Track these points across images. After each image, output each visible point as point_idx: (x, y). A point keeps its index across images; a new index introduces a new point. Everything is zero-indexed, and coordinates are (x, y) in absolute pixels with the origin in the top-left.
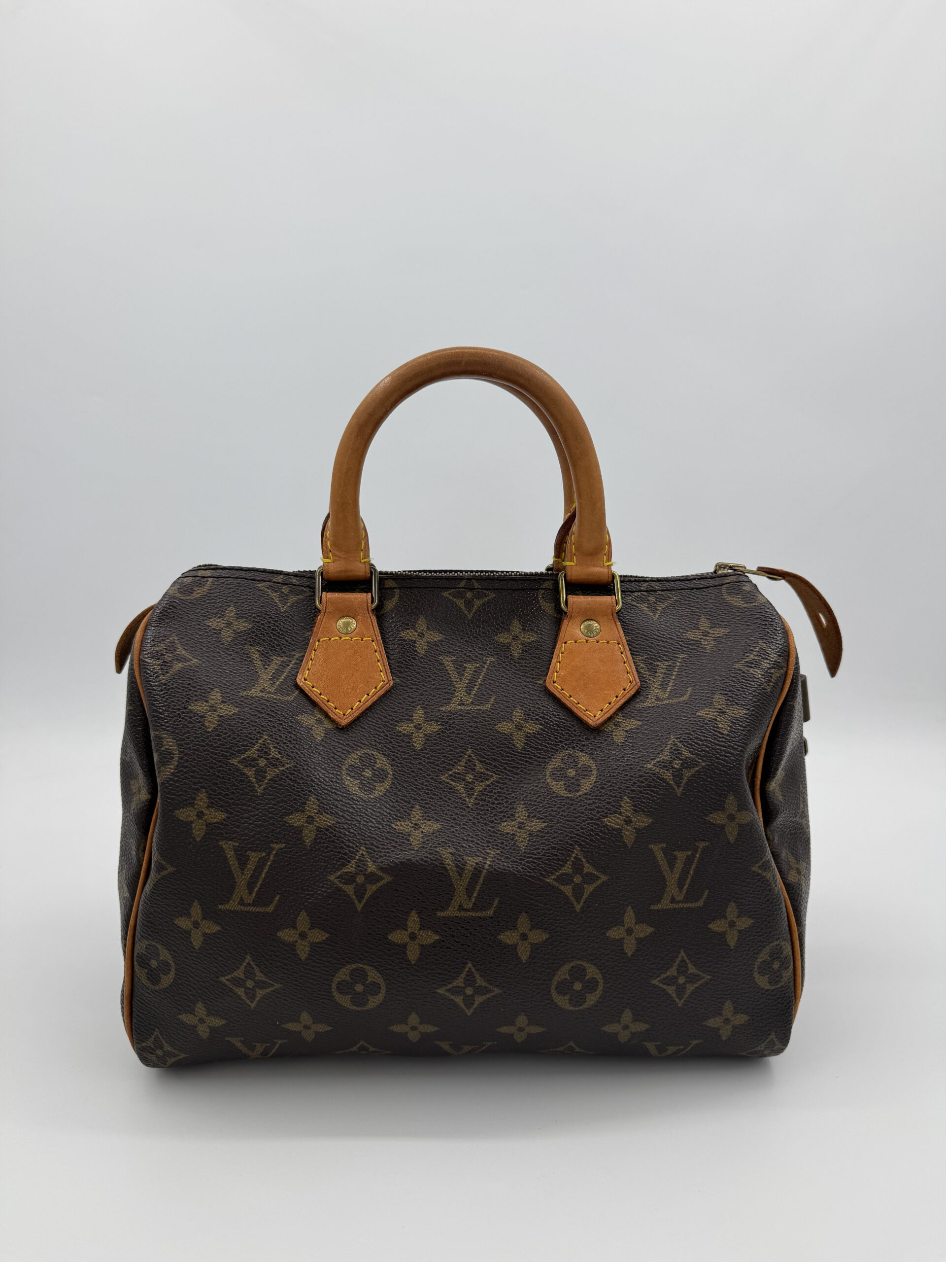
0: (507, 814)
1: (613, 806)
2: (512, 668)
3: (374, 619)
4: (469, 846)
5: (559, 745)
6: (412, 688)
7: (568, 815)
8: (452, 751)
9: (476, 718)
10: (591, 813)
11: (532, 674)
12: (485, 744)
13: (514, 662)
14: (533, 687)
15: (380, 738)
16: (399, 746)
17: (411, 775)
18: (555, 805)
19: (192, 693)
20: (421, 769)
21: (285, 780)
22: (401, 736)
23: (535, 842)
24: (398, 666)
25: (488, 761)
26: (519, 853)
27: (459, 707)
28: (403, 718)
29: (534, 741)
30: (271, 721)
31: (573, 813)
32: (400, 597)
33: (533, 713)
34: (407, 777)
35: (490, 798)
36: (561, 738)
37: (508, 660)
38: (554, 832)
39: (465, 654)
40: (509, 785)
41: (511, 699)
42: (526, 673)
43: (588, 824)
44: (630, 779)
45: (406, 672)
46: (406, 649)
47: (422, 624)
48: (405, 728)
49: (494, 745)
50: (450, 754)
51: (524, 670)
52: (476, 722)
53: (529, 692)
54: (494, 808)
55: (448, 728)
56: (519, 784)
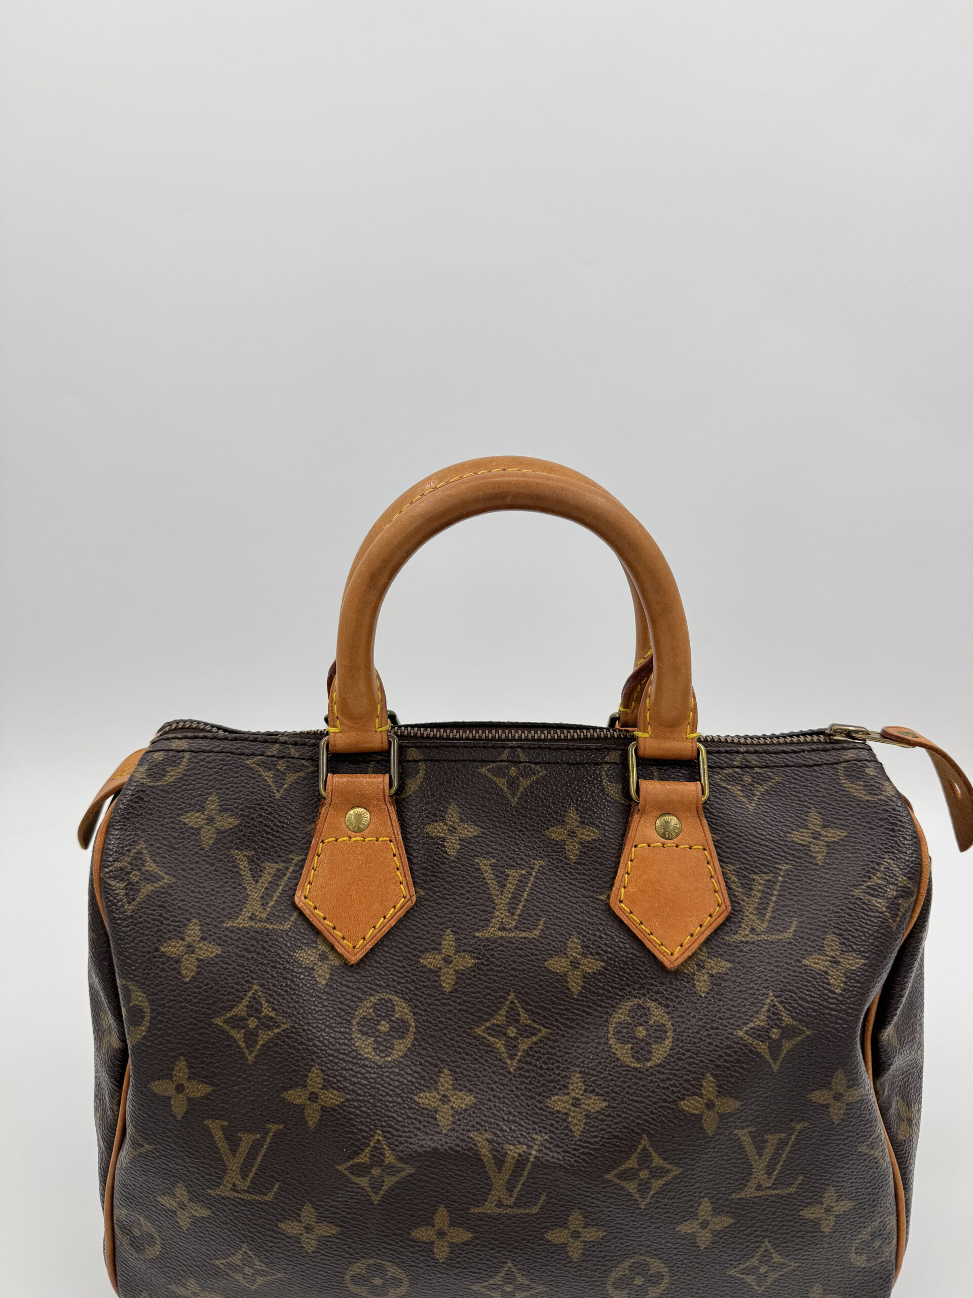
0: (558, 1085)
1: (692, 1085)
2: (566, 876)
3: (392, 810)
4: (511, 1129)
5: (625, 989)
6: (439, 904)
7: (635, 1093)
8: (490, 994)
9: (521, 949)
10: (664, 1094)
11: (593, 886)
12: (532, 987)
13: (570, 868)
14: (594, 905)
15: (400, 975)
16: (424, 987)
17: (437, 1026)
18: (619, 1078)
19: (165, 928)
20: (450, 1019)
21: (281, 1045)
22: (426, 972)
23: (593, 1126)
24: (423, 874)
25: (536, 1010)
26: (572, 1141)
27: (500, 933)
28: (428, 946)
29: (594, 983)
30: (262, 964)
31: (641, 1091)
32: (427, 777)
33: (593, 944)
34: (434, 1029)
35: (537, 1060)
36: (628, 979)
37: (562, 864)
38: (617, 1115)
39: (508, 856)
40: (562, 1043)
41: (565, 923)
42: (584, 883)
43: (660, 1107)
44: (715, 1050)
45: (433, 881)
46: (433, 851)
47: (453, 813)
48: (430, 960)
49: (543, 989)
50: (488, 999)
51: (582, 879)
52: (521, 956)
53: (588, 912)
54: (541, 1076)
55: (486, 963)
56: (575, 1042)
